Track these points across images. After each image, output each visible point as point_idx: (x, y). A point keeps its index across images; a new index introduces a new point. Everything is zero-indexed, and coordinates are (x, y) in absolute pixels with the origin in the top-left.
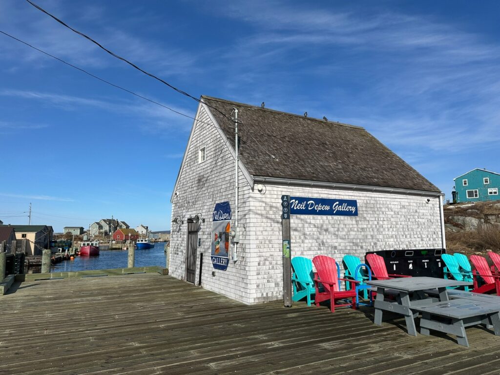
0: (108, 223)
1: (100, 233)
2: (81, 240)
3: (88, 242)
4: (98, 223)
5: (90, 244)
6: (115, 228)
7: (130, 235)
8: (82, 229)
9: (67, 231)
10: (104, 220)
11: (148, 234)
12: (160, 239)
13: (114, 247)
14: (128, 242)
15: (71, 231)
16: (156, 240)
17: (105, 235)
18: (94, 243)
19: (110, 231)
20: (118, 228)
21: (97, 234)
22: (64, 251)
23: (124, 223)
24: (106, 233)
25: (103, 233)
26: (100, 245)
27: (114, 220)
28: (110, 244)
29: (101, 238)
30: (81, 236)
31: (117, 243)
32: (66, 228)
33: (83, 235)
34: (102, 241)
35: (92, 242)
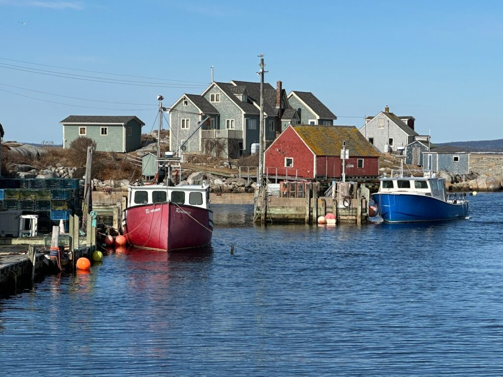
0: (240, 97)
1: (209, 145)
2: (134, 173)
3: (160, 187)
4: (199, 100)
5: (169, 198)
6: (275, 123)
7: (345, 154)
8: (134, 125)
9: (76, 133)
10: (225, 87)
11: (417, 152)
12: (472, 176)
13: (276, 211)
14: (340, 187)
15: (92, 133)
16: (455, 180)
17: (232, 155)
18: (187, 188)
19: (253, 136)
20: (286, 123)
21: (196, 147)
22: (45, 227)
23: (308, 97)
24: (236, 148)
25: (221, 148)
26: (216, 200)
27: (267, 86)
28: (255, 199)
29: (215, 169)
30: (130, 157)
31: (291, 192)
32: (72, 120)
33: (139, 152)
34: (218, 182)
35: (179, 187)
